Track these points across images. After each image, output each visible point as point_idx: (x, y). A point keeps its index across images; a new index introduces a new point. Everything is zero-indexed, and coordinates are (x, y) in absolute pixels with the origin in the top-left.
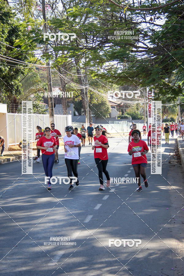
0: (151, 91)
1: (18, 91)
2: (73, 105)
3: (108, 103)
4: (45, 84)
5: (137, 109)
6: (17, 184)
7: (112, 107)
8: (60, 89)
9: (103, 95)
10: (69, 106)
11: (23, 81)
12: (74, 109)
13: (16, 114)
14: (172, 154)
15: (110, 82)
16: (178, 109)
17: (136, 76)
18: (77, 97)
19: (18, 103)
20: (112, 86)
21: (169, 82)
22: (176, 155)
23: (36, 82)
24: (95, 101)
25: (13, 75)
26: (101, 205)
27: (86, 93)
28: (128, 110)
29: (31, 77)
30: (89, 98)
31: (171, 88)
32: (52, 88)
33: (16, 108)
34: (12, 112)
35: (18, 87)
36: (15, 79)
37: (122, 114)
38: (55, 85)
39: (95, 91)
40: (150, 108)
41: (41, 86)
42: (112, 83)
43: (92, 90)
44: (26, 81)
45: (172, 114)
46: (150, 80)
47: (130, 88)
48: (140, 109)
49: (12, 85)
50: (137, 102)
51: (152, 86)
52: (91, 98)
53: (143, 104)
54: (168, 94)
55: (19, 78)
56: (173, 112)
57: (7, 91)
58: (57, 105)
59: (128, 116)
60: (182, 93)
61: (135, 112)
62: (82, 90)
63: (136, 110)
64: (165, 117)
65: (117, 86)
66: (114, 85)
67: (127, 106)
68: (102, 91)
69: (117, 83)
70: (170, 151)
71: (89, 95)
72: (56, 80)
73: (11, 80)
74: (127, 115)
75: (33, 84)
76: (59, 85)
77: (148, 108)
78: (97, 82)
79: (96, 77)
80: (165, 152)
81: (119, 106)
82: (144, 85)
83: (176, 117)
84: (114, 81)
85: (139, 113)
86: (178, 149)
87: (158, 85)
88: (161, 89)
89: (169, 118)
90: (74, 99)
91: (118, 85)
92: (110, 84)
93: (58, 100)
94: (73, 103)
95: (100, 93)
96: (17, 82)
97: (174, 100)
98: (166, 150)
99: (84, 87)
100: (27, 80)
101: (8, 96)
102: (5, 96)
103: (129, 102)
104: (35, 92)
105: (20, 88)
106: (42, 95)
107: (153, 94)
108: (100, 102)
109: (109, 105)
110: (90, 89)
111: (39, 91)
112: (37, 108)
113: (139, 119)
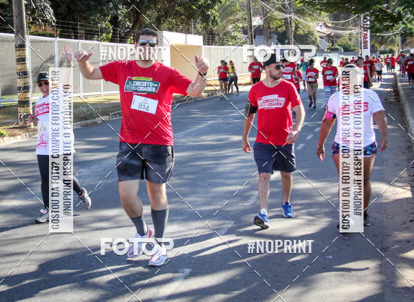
0: (366, 19)
1: (214, 21)
2: (276, 36)
3: (316, 33)
4: (244, 13)
5: (350, 39)
6: (211, 122)
7: (321, 37)
8: (261, 18)
9: (311, 24)
10: (271, 37)
11: (221, 11)
12: (276, 40)
13: (213, 47)
14: (389, 90)
15: (317, 9)
16: (398, 39)
17: (348, 2)
18: (280, 26)
19: (214, 35)
20: (320, 13)
21: (388, 8)
22: (394, 91)
23: (234, 12)
24: (301, 32)
25: (210, 4)
26: (303, 145)
27: (291, 22)
28: (340, 41)
29: (229, 5)
30: (293, 28)
31: (389, 15)
32: (253, 18)
33: (213, 39)
34: (209, 45)
35: (214, 17)
36: (212, 8)
37: (332, 46)
38: (256, 14)
39: (302, 20)
40: (365, 38)
41: (240, 15)
42: (321, 10)
43: (298, 18)
44: (223, 11)
45: (391, 45)
46: (364, 6)
47: (342, 15)
48: (353, 40)
49: (209, 15)
50: (349, 32)
51: (367, 13)
52: (297, 28)
53: (357, 34)
54: (386, 21)
55: (216, 7)
56: (393, 42)
57: (203, 22)
58: (257, 36)
59: (339, 47)
60: (402, 20)
61: (347, 43)
62: (286, 19)
63: (348, 41)
64: (382, 48)
65: (326, 14)
66: (323, 13)
67: (338, 36)
68: (309, 20)
69: (326, 11)
70: (388, 86)
71: (294, 25)
72: (257, 9)
73: (208, 10)
74: (337, 47)
75: (231, 14)
76: (260, 14)
77: (362, 38)
78: (303, 10)
79: (301, 4)
80: (380, 87)
81: (329, 36)
82: (357, 11)
83: (396, 49)
84: (323, 8)
85: (351, 43)
86: (396, 84)
87: (373, 12)
88: (377, 16)
89: (387, 49)
90: (277, 29)
91: (327, 12)
92: (318, 11)
93: (259, 31)
94: (276, 33)
95: (306, 22)
96: (214, 11)
97: (392, 29)
98: (382, 86)
99: (288, 16)
100: (225, 9)
101: (204, 27)
102: (201, 27)
103: (341, 32)
104: (234, 23)
105: (217, 18)
106: (241, 25)
107: (368, 23)
108: (306, 32)
109: (317, 35)
110: (296, 17)
111: (237, 20)
112: (235, 40)
113: (351, 51)
